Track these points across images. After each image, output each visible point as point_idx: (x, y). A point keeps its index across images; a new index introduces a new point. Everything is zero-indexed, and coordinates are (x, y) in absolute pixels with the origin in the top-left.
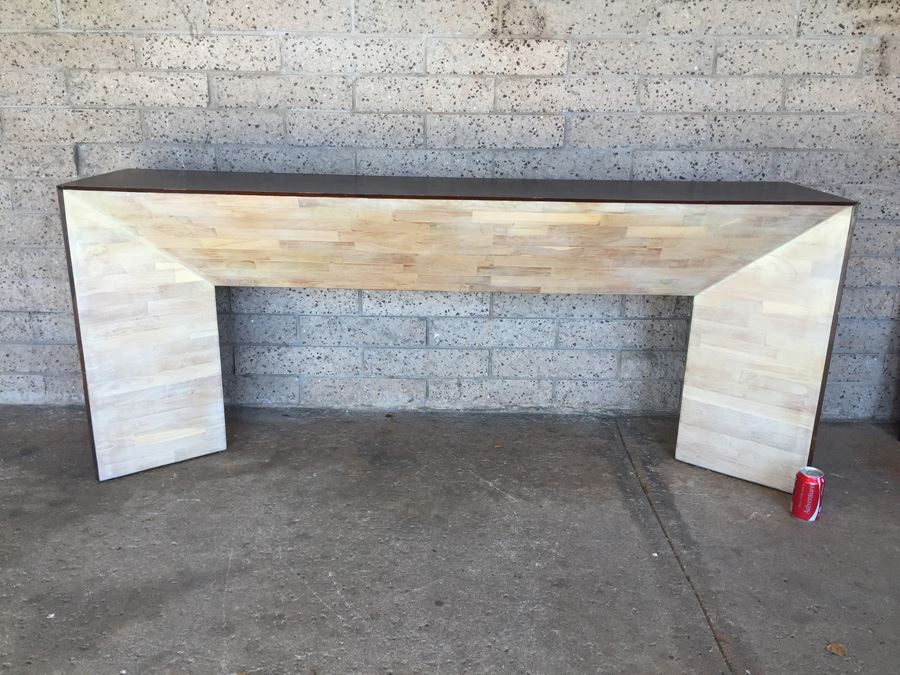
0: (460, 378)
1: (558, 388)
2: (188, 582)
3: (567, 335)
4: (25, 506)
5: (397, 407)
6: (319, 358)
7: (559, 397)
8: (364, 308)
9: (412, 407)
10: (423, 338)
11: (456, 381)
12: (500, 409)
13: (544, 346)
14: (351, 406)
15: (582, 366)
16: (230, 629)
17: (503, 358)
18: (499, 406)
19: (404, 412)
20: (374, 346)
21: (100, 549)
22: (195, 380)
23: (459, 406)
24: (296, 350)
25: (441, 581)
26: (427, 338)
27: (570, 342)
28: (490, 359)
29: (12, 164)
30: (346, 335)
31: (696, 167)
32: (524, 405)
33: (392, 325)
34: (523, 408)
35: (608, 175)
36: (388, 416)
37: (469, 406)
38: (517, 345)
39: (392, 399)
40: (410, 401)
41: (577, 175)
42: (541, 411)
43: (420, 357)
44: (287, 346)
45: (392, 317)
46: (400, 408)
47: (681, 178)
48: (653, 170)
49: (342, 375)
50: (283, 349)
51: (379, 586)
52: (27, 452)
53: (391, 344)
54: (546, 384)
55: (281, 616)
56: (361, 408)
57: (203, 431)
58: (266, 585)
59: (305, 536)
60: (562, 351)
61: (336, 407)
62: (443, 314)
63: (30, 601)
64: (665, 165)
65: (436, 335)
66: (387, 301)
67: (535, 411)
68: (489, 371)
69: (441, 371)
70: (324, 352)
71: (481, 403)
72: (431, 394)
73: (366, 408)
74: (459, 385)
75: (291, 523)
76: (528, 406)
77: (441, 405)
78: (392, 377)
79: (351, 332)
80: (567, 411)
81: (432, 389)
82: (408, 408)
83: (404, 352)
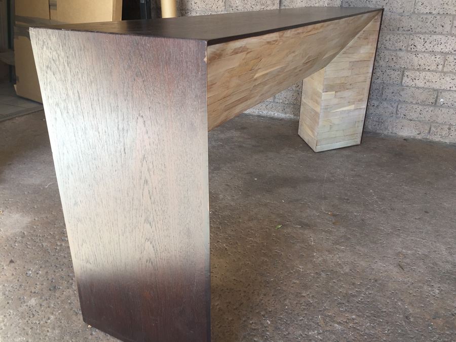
0: (451, 125)
2: (308, 180)
4: (244, 145)
5: (410, 136)
6: (374, 106)
8: (403, 82)
9: (419, 137)
10: (433, 101)
11: (448, 126)
14: (386, 133)
16: (325, 198)
19: (414, 139)
21: (272, 163)
23: (447, 141)
25: (428, 205)
26: (436, 101)
29: (254, 5)
30: (391, 95)
33: (417, 92)
36: (405, 140)
37: (453, 141)
39: (408, 132)
40: (418, 134)
43: (430, 111)
45: (418, 88)
46: (412, 137)
51: (395, 200)
52: (244, 128)
53: (414, 103)
55: (348, 199)
56: (391, 134)
58: (341, 188)
59: (359, 176)
61: (377, 132)
62: (449, 89)
63: (247, 173)
65: (442, 100)
66: (417, 79)
69: (440, 120)
70: (378, 103)
72: (431, 132)
73: (393, 135)
74: (449, 129)
75: (352, 170)
77: (437, 139)
78: (411, 120)
79: (394, 94)
81: (433, 129)
82: (417, 138)
83: (421, 107)
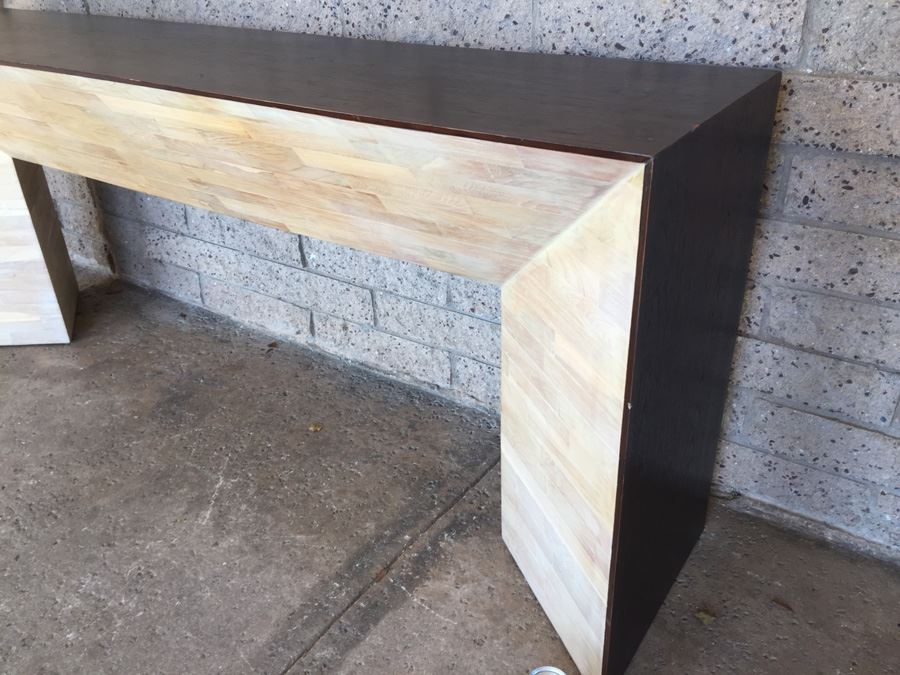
0: (344, 319)
1: (459, 366)
3: (460, 294)
5: (287, 337)
7: (463, 378)
9: (303, 339)
10: (297, 255)
11: (341, 322)
12: (391, 373)
13: (434, 302)
14: (247, 323)
15: (485, 345)
17: (388, 307)
18: (390, 369)
19: (293, 345)
20: (255, 255)
22: (15, 263)
23: (347, 355)
24: (190, 241)
26: (303, 257)
27: (466, 305)
28: (374, 304)
30: (228, 235)
31: (642, 25)
32: (418, 377)
33: (271, 233)
34: (416, 381)
35: (501, 34)
36: (273, 345)
37: (359, 359)
38: (401, 292)
39: (281, 326)
40: (298, 333)
41: (455, 33)
42: (435, 391)
43: (302, 280)
44: (182, 234)
46: (290, 339)
47: (619, 46)
48: (569, 30)
49: (233, 282)
50: (179, 238)
53: (271, 257)
54: (442, 356)
56: (255, 327)
57: (37, 318)
60: (458, 315)
61: (233, 318)
64: (586, 18)
65: (313, 256)
67: (429, 390)
68: (375, 319)
69: (324, 304)
70: (215, 250)
71: (371, 358)
72: (316, 329)
73: (260, 328)
74: (345, 328)
76: (423, 379)
77: (328, 344)
78: (280, 299)
79: (231, 232)
80: (468, 402)
81: (318, 324)
82: (298, 341)
83: (285, 269)
